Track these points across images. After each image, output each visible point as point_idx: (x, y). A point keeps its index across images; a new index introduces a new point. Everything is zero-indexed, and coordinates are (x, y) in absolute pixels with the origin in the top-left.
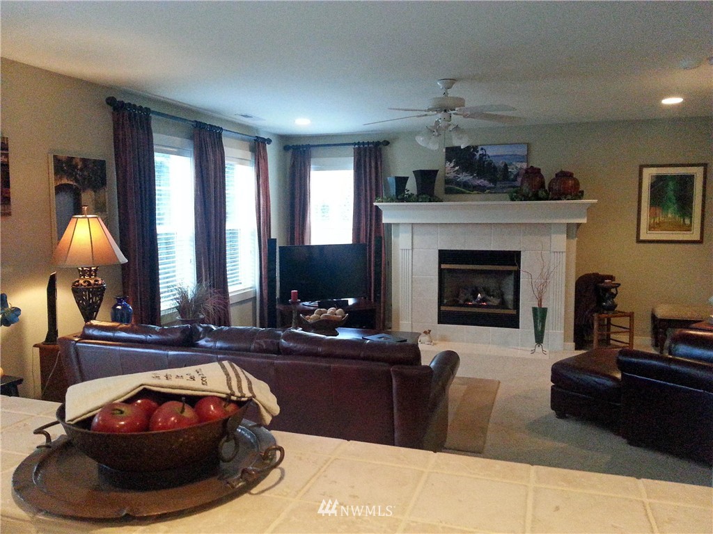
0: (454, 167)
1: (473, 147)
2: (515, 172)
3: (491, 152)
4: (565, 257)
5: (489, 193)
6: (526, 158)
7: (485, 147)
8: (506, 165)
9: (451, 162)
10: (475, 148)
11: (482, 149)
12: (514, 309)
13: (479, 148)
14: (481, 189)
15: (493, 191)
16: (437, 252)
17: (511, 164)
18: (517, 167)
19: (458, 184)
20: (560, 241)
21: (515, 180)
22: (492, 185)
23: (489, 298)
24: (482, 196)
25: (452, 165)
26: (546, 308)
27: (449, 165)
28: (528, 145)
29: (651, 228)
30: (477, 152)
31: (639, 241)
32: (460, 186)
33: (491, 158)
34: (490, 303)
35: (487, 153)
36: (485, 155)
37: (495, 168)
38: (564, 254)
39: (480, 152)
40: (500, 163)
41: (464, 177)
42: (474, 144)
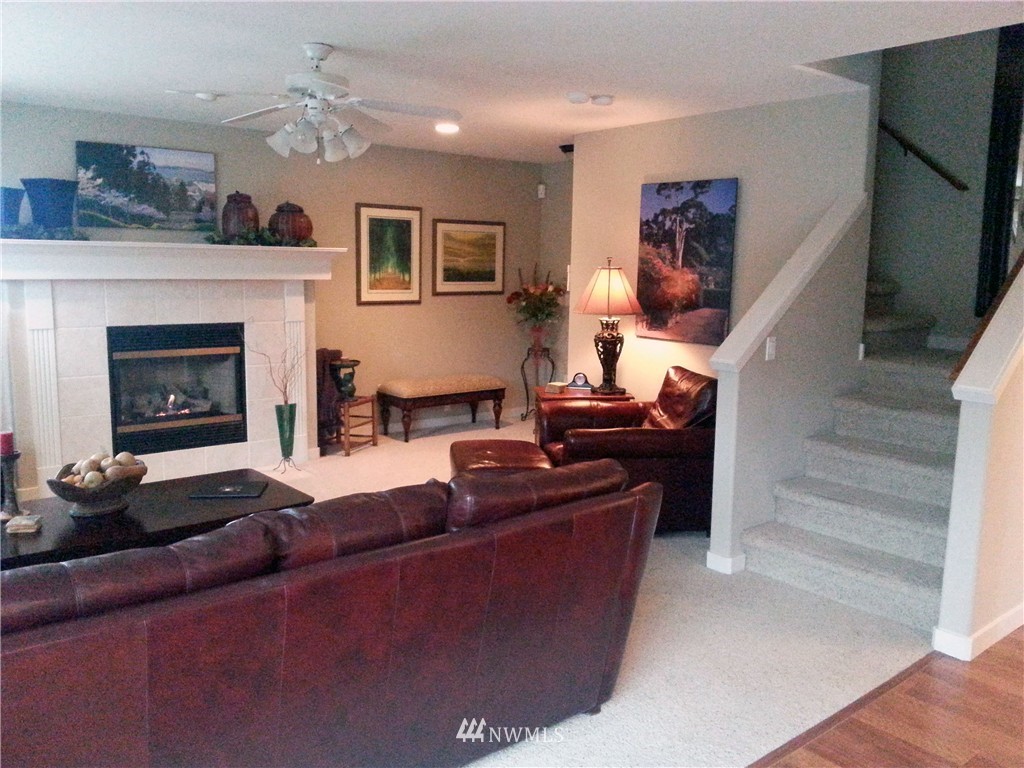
0: (93, 178)
1: (127, 147)
2: (198, 197)
3: (158, 159)
4: (303, 330)
5: (159, 228)
6: (214, 176)
7: (146, 151)
8: (182, 184)
9: (87, 169)
10: (131, 150)
11: (142, 153)
12: (238, 412)
13: (138, 150)
14: (145, 222)
15: (164, 226)
16: (105, 331)
17: (191, 184)
18: (200, 190)
19: (104, 209)
20: (295, 306)
21: (199, 209)
22: (162, 216)
23: (192, 401)
24: (147, 232)
25: (90, 174)
26: (295, 405)
27: (84, 175)
28: (216, 156)
29: (372, 286)
30: (135, 156)
31: (360, 303)
32: (106, 213)
33: (157, 171)
34: (199, 410)
35: (152, 160)
36: (148, 164)
37: (166, 186)
38: (303, 324)
39: (140, 158)
40: (173, 180)
41: (115, 198)
42: (130, 143)
